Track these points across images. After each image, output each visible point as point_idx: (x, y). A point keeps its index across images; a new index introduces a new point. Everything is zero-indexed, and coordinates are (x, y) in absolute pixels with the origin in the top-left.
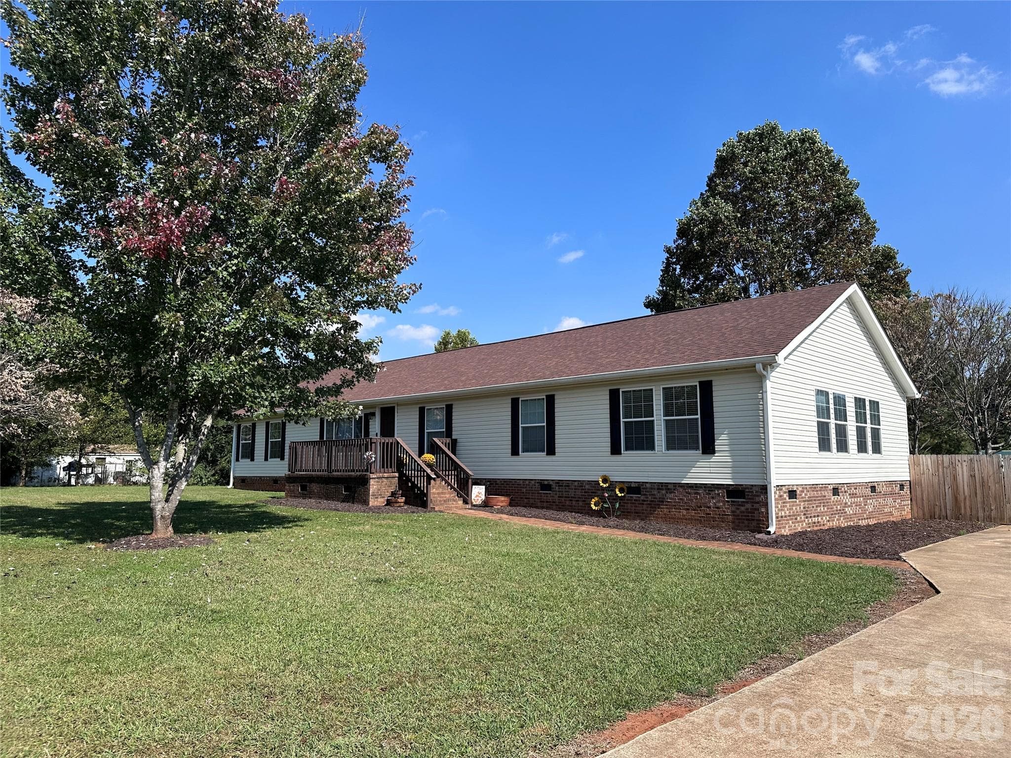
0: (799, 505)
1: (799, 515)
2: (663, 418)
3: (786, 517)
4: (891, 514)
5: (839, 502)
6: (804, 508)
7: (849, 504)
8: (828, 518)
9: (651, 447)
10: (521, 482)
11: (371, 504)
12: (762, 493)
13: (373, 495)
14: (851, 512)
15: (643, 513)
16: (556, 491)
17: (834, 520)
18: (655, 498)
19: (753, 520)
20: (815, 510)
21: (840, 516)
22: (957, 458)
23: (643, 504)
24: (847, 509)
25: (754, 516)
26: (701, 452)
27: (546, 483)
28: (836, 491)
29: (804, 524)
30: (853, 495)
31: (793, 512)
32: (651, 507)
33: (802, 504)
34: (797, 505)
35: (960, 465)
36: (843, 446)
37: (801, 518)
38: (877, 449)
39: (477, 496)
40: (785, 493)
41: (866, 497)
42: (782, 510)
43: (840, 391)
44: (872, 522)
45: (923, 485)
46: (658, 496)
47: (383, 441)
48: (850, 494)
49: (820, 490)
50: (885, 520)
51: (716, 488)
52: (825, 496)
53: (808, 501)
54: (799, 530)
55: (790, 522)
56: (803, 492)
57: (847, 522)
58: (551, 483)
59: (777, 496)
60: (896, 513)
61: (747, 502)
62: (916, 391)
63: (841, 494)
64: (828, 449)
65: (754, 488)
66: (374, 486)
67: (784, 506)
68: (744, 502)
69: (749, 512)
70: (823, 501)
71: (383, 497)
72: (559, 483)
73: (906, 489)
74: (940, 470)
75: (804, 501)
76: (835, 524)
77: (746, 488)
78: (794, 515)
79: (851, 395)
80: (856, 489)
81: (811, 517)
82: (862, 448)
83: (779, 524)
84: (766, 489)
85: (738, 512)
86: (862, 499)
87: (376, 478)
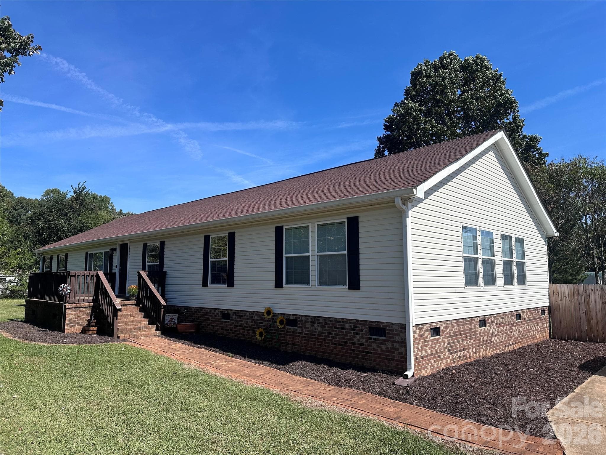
0: (442, 341)
1: (442, 352)
2: (317, 254)
3: (427, 356)
4: (534, 336)
5: (486, 333)
6: (449, 344)
7: (496, 333)
8: (474, 350)
9: (307, 282)
10: (209, 310)
11: (67, 331)
12: (401, 332)
13: (68, 324)
14: (498, 341)
15: (298, 345)
16: (233, 320)
17: (480, 351)
18: (308, 331)
19: (393, 360)
20: (461, 344)
21: (487, 346)
22: (590, 288)
23: (299, 336)
24: (493, 339)
25: (394, 356)
26: (347, 287)
27: (226, 312)
28: (483, 322)
29: (449, 360)
30: (499, 325)
31: (436, 350)
32: (306, 340)
33: (446, 340)
34: (441, 342)
35: (593, 293)
36: (490, 280)
37: (445, 355)
38: (522, 281)
40: (427, 331)
41: (512, 325)
42: (422, 350)
43: (487, 228)
44: (516, 347)
45: (561, 311)
46: (312, 329)
48: (496, 324)
49: (467, 324)
50: (529, 343)
51: (360, 324)
52: (471, 329)
53: (453, 336)
54: (443, 367)
55: (433, 361)
56: (447, 327)
57: (494, 351)
58: (230, 312)
59: (416, 336)
60: (538, 335)
61: (388, 341)
62: (555, 230)
63: (487, 325)
64: (477, 283)
65: (394, 326)
66: (70, 315)
67: (425, 346)
68: (383, 340)
69: (389, 352)
70: (469, 334)
71: (81, 325)
72: (235, 312)
73: (547, 312)
74: (576, 297)
75: (449, 337)
76: (481, 354)
77: (386, 326)
78: (437, 353)
79: (499, 233)
80: (502, 318)
81: (456, 352)
82: (509, 280)
83: (418, 366)
84: (405, 328)
85: (379, 350)
86: (508, 327)
87: (73, 308)
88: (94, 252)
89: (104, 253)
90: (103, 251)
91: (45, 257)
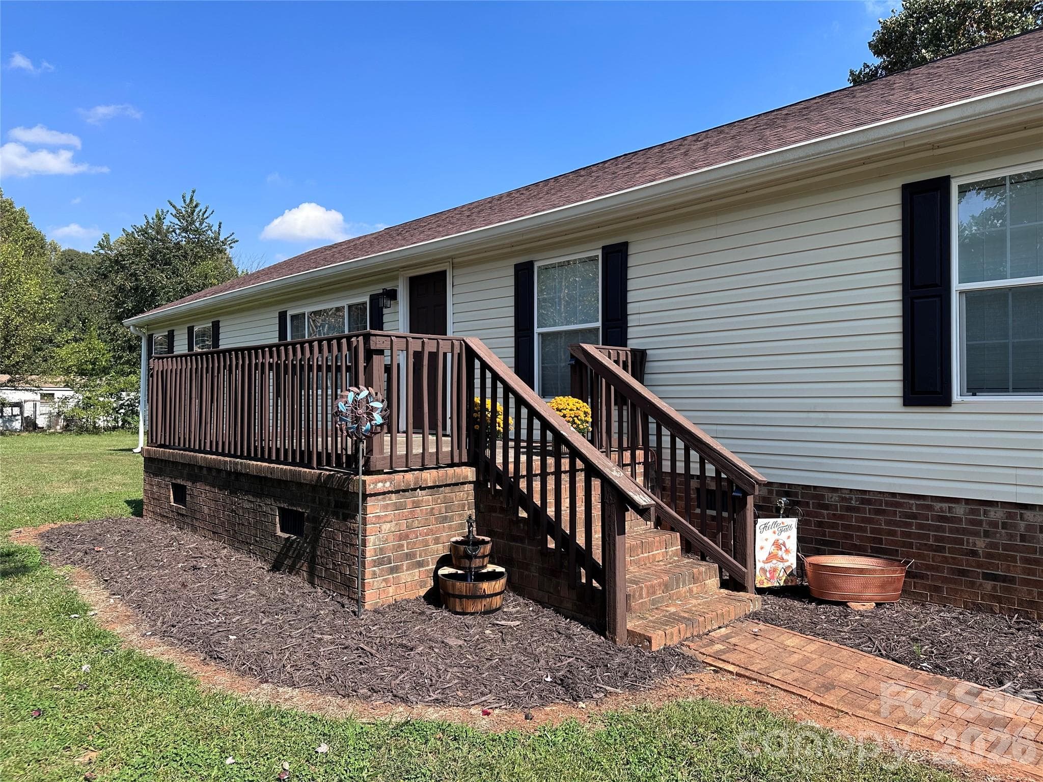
11: (372, 598)
13: (378, 563)
39: (771, 557)
47: (415, 346)
66: (381, 524)
71: (420, 564)
87: (392, 492)
88: (307, 310)
89: (346, 310)
90: (345, 303)
91: (152, 334)
